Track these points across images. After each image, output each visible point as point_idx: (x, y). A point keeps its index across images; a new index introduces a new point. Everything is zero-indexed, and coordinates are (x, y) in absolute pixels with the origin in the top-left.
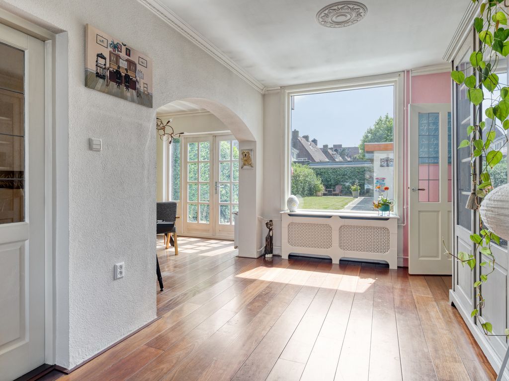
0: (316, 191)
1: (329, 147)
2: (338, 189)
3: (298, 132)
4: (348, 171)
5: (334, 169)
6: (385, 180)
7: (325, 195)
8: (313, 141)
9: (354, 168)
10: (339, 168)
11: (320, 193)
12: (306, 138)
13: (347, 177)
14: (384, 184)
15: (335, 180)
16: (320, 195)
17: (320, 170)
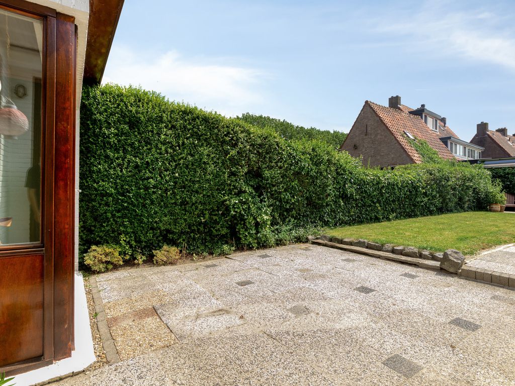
3: (487, 124)
11: (497, 207)
12: (502, 131)
16: (498, 209)
17: (504, 170)
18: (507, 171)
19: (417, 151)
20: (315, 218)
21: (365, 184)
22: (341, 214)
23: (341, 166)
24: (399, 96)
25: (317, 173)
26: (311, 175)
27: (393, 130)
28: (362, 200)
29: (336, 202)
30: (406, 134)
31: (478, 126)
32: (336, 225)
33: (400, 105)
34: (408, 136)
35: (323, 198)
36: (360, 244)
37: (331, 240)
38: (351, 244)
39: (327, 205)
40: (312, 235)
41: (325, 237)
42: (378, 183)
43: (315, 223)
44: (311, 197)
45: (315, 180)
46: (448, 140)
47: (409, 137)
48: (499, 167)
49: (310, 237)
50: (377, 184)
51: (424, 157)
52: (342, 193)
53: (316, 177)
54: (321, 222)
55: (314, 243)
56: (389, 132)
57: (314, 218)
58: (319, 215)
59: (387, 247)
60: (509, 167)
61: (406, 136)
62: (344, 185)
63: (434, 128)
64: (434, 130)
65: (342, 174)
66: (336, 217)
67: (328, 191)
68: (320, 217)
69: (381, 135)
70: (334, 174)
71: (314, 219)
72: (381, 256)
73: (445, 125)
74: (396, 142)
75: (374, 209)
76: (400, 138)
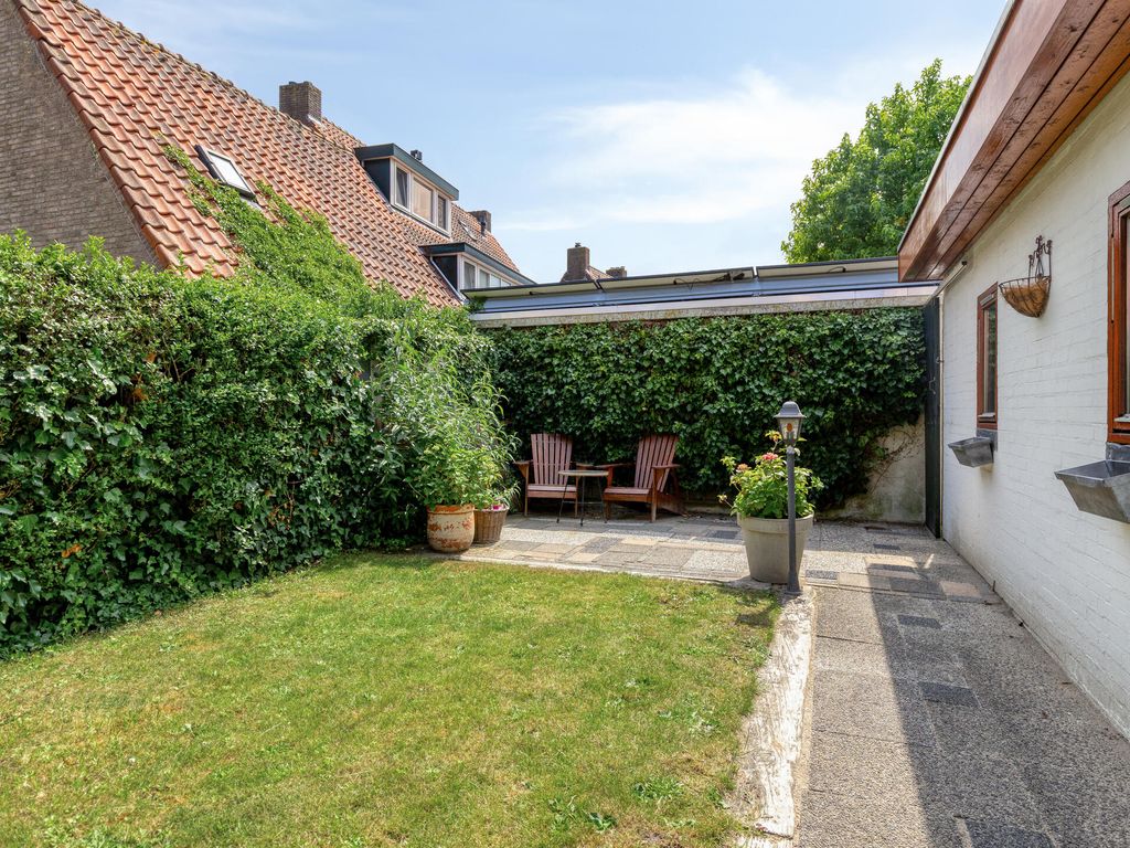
4: (718, 339)
5: (628, 328)
9: (764, 320)
10: (662, 322)
13: (711, 383)
15: (628, 401)
31: (570, 252)
33: (318, 116)
46: (459, 254)
47: (219, 177)
48: (528, 323)
60: (556, 326)
61: (198, 167)
63: (436, 219)
64: (435, 225)
73: (483, 230)
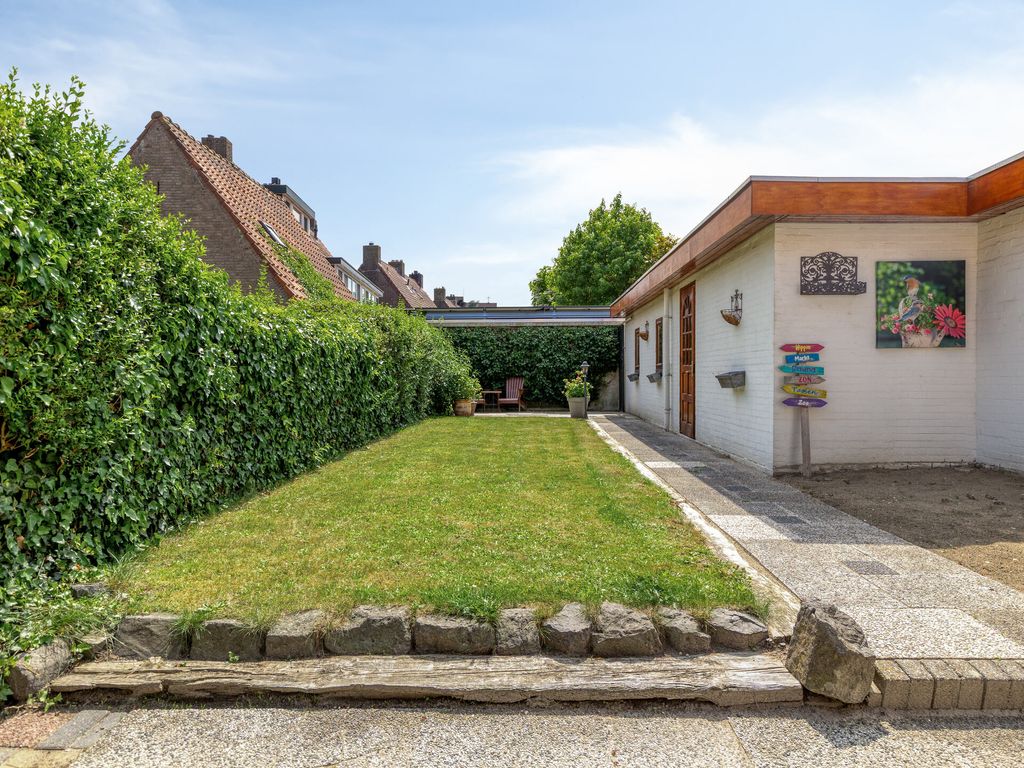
0: (456, 399)
1: (448, 294)
2: (514, 390)
3: (377, 249)
4: (541, 336)
5: (501, 330)
6: (821, 353)
7: (479, 408)
8: (412, 276)
9: (559, 329)
10: (516, 328)
11: (467, 406)
12: (398, 266)
13: (539, 355)
14: (821, 370)
15: (503, 362)
16: (469, 410)
17: (460, 332)
18: (464, 334)
19: (295, 274)
20: (52, 524)
21: (255, 350)
22: (176, 474)
23: (180, 263)
24: (230, 139)
25: (68, 273)
26: (29, 283)
27: (239, 212)
28: (242, 408)
29: (155, 424)
30: (269, 232)
31: (366, 248)
32: (153, 529)
34: (271, 237)
35: (98, 413)
36: (375, 638)
37: (185, 644)
38: (322, 645)
39: (121, 446)
40: (46, 641)
41: (141, 630)
42: (291, 347)
43: (52, 548)
44: (28, 414)
45: (58, 316)
47: (275, 240)
48: (452, 325)
49: (35, 662)
50: (288, 350)
51: (310, 292)
52: (182, 382)
53: (62, 297)
54: (88, 539)
55: (70, 700)
56: (226, 216)
57: (46, 523)
58: (74, 504)
59: (513, 627)
61: (267, 235)
62: (192, 349)
65: (184, 301)
66: (154, 495)
67: (126, 378)
68: (79, 512)
69: (206, 221)
70: (152, 293)
71: (43, 532)
72: (534, 695)
74: (248, 244)
75: (281, 439)
76: (256, 237)
